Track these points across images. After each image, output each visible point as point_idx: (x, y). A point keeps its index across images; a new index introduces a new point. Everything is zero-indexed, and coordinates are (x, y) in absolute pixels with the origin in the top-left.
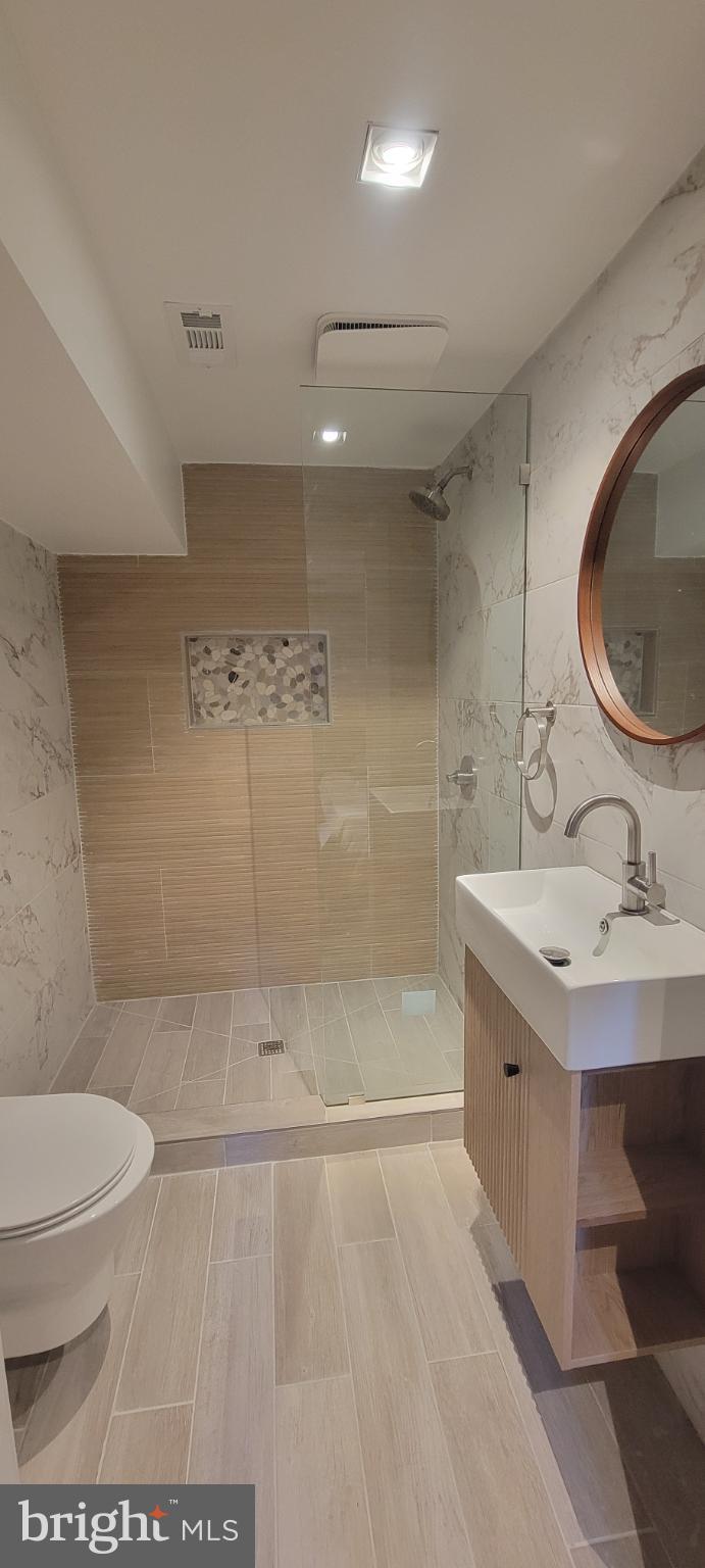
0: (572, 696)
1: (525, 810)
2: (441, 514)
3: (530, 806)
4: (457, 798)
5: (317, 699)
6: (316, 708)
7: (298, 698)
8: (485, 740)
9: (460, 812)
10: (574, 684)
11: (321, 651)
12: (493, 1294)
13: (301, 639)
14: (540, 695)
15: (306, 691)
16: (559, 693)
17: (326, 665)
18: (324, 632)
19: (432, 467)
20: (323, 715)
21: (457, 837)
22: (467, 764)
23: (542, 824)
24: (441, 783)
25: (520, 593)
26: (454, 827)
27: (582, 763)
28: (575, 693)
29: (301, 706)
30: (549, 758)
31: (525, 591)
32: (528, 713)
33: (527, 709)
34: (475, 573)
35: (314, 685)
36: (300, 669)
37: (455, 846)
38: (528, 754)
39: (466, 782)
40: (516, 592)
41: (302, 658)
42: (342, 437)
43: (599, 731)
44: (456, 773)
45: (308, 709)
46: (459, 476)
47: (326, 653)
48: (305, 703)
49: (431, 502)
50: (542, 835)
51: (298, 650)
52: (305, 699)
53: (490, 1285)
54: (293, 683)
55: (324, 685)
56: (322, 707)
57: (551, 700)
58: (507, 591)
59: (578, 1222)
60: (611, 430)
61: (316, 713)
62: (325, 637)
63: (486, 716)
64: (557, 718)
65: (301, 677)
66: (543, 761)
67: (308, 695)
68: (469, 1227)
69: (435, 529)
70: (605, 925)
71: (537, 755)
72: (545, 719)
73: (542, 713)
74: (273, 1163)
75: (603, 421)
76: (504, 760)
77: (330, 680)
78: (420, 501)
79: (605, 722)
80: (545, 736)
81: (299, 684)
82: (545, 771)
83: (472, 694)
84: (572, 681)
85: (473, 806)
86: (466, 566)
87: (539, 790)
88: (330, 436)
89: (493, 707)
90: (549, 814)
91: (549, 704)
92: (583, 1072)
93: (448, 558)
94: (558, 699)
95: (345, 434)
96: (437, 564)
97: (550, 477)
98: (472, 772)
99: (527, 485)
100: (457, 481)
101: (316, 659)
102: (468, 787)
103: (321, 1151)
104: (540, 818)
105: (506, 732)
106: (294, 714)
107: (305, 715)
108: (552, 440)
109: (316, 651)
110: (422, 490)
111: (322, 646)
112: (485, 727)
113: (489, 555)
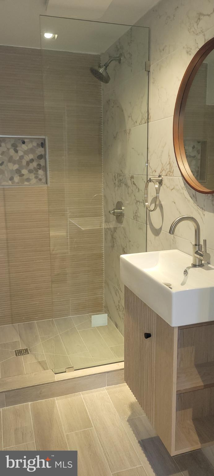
0: (170, 173)
1: (148, 226)
2: (105, 79)
3: (151, 224)
4: (114, 222)
5: (41, 172)
6: (40, 177)
7: (30, 171)
8: (128, 193)
9: (115, 229)
10: (171, 167)
11: (43, 147)
12: (139, 445)
13: (32, 140)
14: (155, 172)
15: (34, 168)
16: (164, 171)
17: (45, 154)
18: (43, 137)
19: (99, 54)
20: (44, 180)
21: (114, 242)
22: (119, 205)
23: (157, 232)
24: (105, 215)
25: (145, 123)
26: (113, 237)
27: (175, 203)
28: (172, 172)
29: (32, 176)
30: (160, 202)
31: (148, 122)
32: (150, 180)
33: (150, 178)
34: (123, 111)
35: (39, 165)
36: (31, 156)
37: (113, 247)
38: (150, 199)
39: (119, 214)
40: (143, 122)
41: (32, 151)
42: (54, 37)
43: (182, 188)
44: (114, 210)
45: (36, 177)
46: (114, 61)
47: (45, 148)
48: (35, 174)
49: (101, 74)
50: (157, 238)
51: (30, 146)
52: (34, 172)
53: (137, 441)
54: (28, 163)
55: (44, 165)
56: (43, 177)
57: (161, 174)
58: (139, 122)
59: (177, 391)
60: (187, 52)
61: (40, 180)
62: (44, 140)
63: (129, 182)
64: (164, 182)
65: (32, 161)
66: (157, 203)
67: (36, 170)
68: (127, 419)
69: (101, 86)
70: (186, 272)
71: (155, 199)
72: (158, 183)
73: (157, 181)
74: (30, 403)
75: (184, 48)
76: (138, 203)
77: (48, 162)
78: (95, 72)
79: (185, 184)
80: (158, 191)
81: (31, 164)
82: (158, 208)
83: (121, 171)
84: (170, 166)
85: (122, 226)
86: (118, 107)
87: (155, 216)
88: (48, 36)
89: (132, 177)
90: (160, 227)
91: (160, 176)
92: (179, 327)
93: (108, 102)
94: (164, 173)
95: (56, 36)
96: (102, 104)
97: (160, 69)
98: (121, 209)
99: (149, 71)
100: (113, 64)
101: (40, 151)
102: (119, 217)
103: (53, 395)
104: (156, 230)
105: (139, 189)
106: (28, 180)
107: (34, 181)
108: (161, 52)
109: (40, 147)
110: (96, 68)
111: (43, 145)
112: (129, 187)
113: (130, 103)
